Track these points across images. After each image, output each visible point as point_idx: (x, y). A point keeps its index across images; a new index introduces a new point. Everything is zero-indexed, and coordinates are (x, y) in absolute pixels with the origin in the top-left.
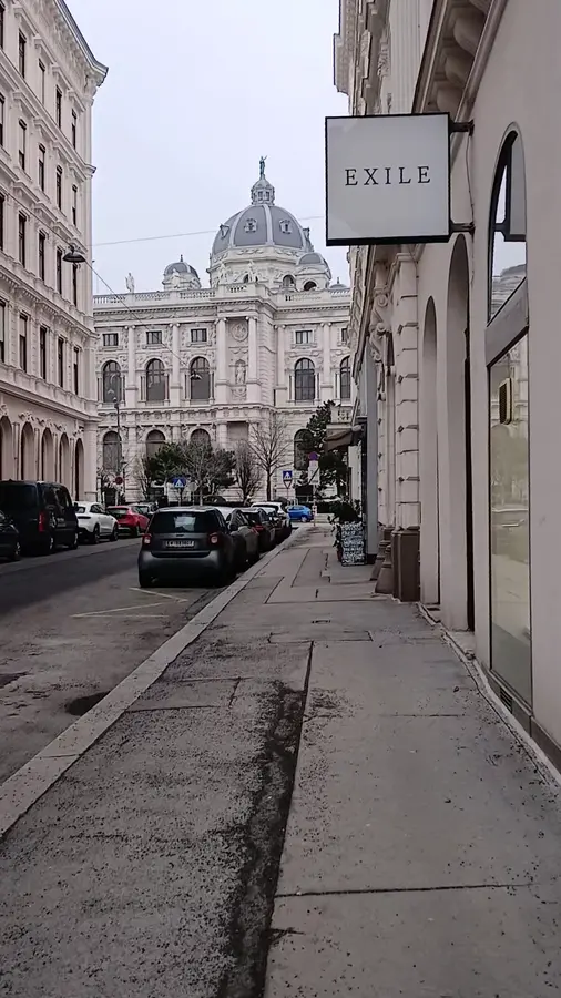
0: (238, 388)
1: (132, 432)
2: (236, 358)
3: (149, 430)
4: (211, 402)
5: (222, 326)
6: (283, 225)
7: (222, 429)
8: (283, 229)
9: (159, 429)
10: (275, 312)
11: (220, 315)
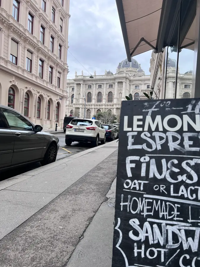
0: (119, 100)
1: (93, 110)
2: (119, 92)
3: (97, 109)
4: (113, 103)
5: (116, 84)
6: (134, 63)
7: (115, 109)
8: (134, 64)
9: (100, 109)
10: (130, 81)
11: (116, 81)
